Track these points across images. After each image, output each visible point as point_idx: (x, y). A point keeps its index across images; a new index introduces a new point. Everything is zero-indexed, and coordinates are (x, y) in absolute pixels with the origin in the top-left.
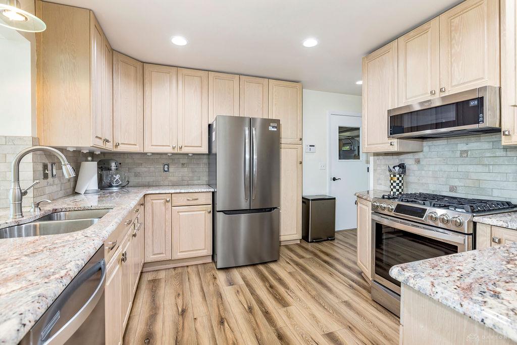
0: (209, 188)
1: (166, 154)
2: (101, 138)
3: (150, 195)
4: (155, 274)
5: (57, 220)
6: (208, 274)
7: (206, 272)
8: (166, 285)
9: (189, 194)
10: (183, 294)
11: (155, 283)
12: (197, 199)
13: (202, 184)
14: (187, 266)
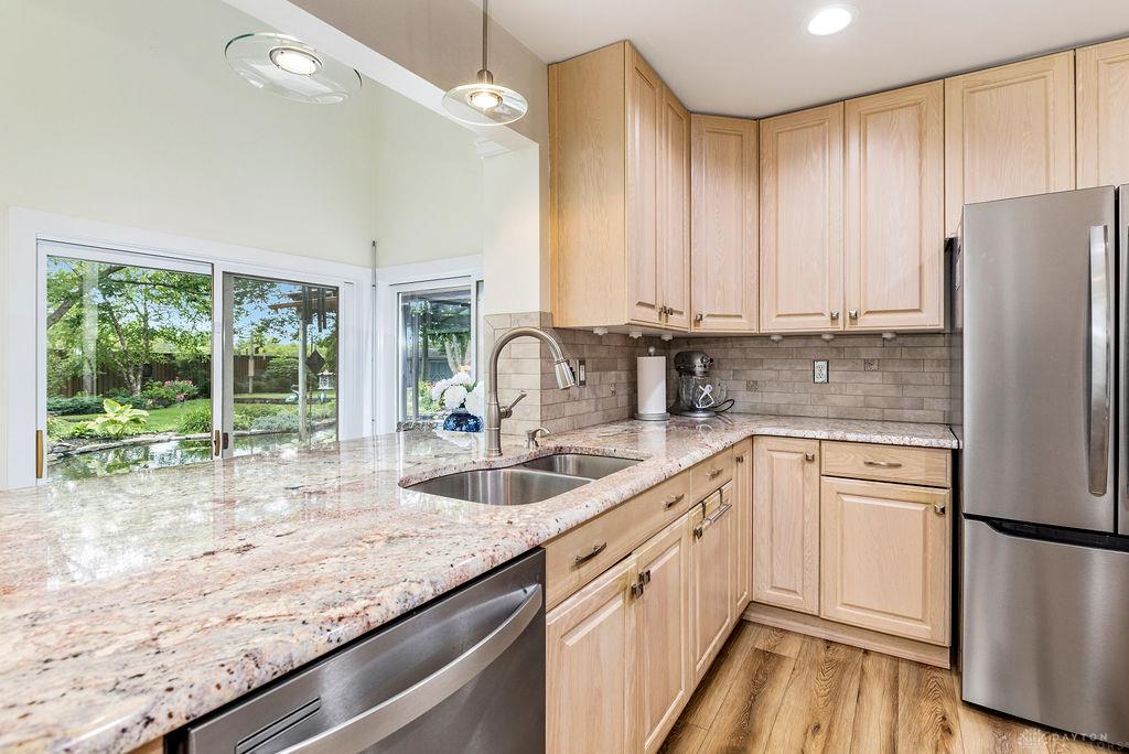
0: (944, 437)
1: (818, 335)
2: (653, 307)
3: (765, 439)
4: (775, 637)
5: (561, 473)
6: (926, 706)
7: (920, 693)
8: (791, 682)
9: (870, 447)
10: (829, 731)
11: (767, 661)
12: (899, 466)
13: (928, 420)
14: (866, 652)
